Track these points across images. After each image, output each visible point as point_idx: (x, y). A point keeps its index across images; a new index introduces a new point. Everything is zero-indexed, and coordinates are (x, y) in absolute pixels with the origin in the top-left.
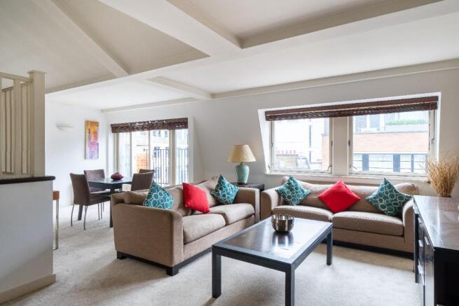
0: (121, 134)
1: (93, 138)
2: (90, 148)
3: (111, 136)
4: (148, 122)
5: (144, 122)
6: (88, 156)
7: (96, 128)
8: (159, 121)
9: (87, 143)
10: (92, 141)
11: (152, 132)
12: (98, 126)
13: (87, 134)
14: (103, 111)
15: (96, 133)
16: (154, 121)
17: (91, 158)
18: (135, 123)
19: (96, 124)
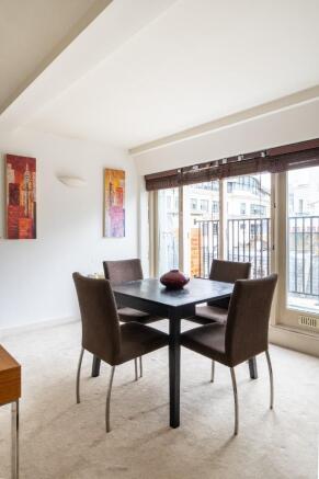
0: (161, 192)
1: (115, 199)
2: (112, 218)
3: (145, 195)
4: (220, 161)
5: (212, 163)
6: (108, 232)
7: (121, 181)
8: (245, 155)
9: (108, 208)
10: (115, 204)
11: (226, 181)
12: (124, 178)
13: (107, 192)
14: (131, 151)
15: (120, 191)
16: (236, 158)
17: (114, 235)
18: (191, 167)
19: (120, 174)
